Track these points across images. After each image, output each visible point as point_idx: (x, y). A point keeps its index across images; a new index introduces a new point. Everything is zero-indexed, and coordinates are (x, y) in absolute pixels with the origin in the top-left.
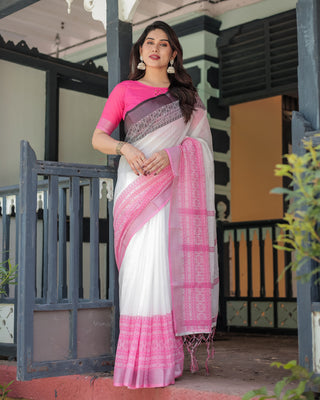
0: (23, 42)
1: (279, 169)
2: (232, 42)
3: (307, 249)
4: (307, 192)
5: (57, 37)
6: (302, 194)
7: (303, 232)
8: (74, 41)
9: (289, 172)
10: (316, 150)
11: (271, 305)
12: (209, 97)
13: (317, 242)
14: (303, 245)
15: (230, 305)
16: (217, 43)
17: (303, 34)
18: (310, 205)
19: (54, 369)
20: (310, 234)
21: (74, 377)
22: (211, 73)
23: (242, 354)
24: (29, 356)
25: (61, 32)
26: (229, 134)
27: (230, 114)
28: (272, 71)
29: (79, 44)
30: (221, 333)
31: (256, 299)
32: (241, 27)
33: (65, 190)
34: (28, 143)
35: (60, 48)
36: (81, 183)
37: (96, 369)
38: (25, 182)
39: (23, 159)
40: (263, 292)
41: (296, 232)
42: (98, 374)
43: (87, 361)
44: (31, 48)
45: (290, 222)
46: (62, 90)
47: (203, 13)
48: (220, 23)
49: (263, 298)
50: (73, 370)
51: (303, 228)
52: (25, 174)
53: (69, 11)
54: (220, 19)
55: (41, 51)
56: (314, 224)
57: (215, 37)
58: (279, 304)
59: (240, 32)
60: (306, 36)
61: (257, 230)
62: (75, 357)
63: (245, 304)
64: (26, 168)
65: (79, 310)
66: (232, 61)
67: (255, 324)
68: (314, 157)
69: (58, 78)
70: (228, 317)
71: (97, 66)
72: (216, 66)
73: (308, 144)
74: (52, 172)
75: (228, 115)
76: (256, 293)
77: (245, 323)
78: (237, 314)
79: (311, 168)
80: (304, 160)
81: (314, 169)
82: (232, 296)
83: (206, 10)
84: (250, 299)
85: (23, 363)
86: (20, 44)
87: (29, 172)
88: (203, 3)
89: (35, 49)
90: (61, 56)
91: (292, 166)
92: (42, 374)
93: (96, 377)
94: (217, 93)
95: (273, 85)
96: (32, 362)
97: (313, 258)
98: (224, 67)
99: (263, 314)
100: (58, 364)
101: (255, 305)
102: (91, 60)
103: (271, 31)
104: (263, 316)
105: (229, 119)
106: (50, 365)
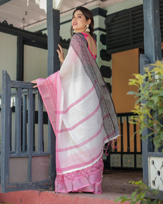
0: (5, 21)
1: (131, 81)
2: (112, 21)
3: (146, 123)
4: (145, 93)
5: (24, 19)
6: (143, 94)
7: (144, 115)
8: (32, 21)
9: (136, 83)
10: (151, 73)
11: (133, 156)
12: (101, 50)
13: (152, 119)
14: (144, 121)
15: (112, 156)
16: (105, 22)
17: (146, 14)
18: (147, 100)
19: (19, 187)
20: (148, 115)
21: (30, 191)
22: (102, 37)
23: (117, 181)
24: (7, 180)
25: (25, 17)
26: (111, 68)
27: (112, 58)
28: (133, 35)
29: (34, 23)
30: (107, 171)
31: (125, 153)
32: (117, 13)
33: (26, 96)
34: (6, 72)
35: (25, 25)
36: (34, 92)
37: (41, 187)
38: (5, 91)
39: (4, 80)
40: (129, 149)
41: (140, 115)
42: (43, 190)
43: (37, 183)
44: (9, 24)
45: (138, 109)
46: (25, 46)
47: (98, 7)
48: (106, 11)
49: (129, 153)
50: (29, 187)
51: (144, 112)
52: (5, 87)
53: (28, 4)
54: (106, 9)
55: (14, 26)
56: (150, 110)
57: (104, 19)
58: (137, 155)
59: (117, 16)
60: (148, 15)
61: (126, 117)
62: (31, 181)
63: (120, 155)
64: (5, 84)
65: (33, 157)
66: (113, 31)
67: (124, 165)
68: (150, 76)
69: (24, 40)
70: (111, 162)
71: (43, 33)
72: (105, 33)
73: (147, 69)
74: (18, 86)
75: (111, 59)
76: (125, 150)
77: (119, 165)
78: (115, 161)
79: (148, 81)
80: (144, 77)
81: (150, 82)
82: (113, 151)
83: (99, 5)
84: (122, 153)
85: (4, 183)
86: (4, 22)
87: (7, 86)
88: (98, 1)
89: (11, 25)
90: (26, 29)
91: (137, 80)
92: (13, 189)
93: (41, 191)
94: (105, 47)
95: (134, 43)
96: (8, 183)
97: (149, 127)
98: (109, 34)
99: (129, 161)
100: (22, 185)
101: (124, 156)
102: (41, 31)
103: (133, 15)
104: (129, 162)
105: (111, 61)
106: (18, 185)
